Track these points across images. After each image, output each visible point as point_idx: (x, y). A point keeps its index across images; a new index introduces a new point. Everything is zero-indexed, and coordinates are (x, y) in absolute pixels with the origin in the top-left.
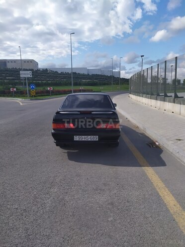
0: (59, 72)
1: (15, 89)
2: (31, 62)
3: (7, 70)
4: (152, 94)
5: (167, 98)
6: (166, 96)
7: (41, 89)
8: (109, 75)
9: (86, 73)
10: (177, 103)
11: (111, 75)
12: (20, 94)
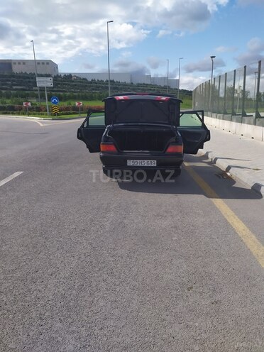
0: (89, 80)
1: (29, 104)
2: (48, 63)
3: (13, 76)
4: (225, 113)
5: (246, 119)
6: (244, 115)
7: (65, 104)
8: (163, 86)
9: (128, 81)
10: (259, 125)
11: (166, 84)
12: (37, 111)
